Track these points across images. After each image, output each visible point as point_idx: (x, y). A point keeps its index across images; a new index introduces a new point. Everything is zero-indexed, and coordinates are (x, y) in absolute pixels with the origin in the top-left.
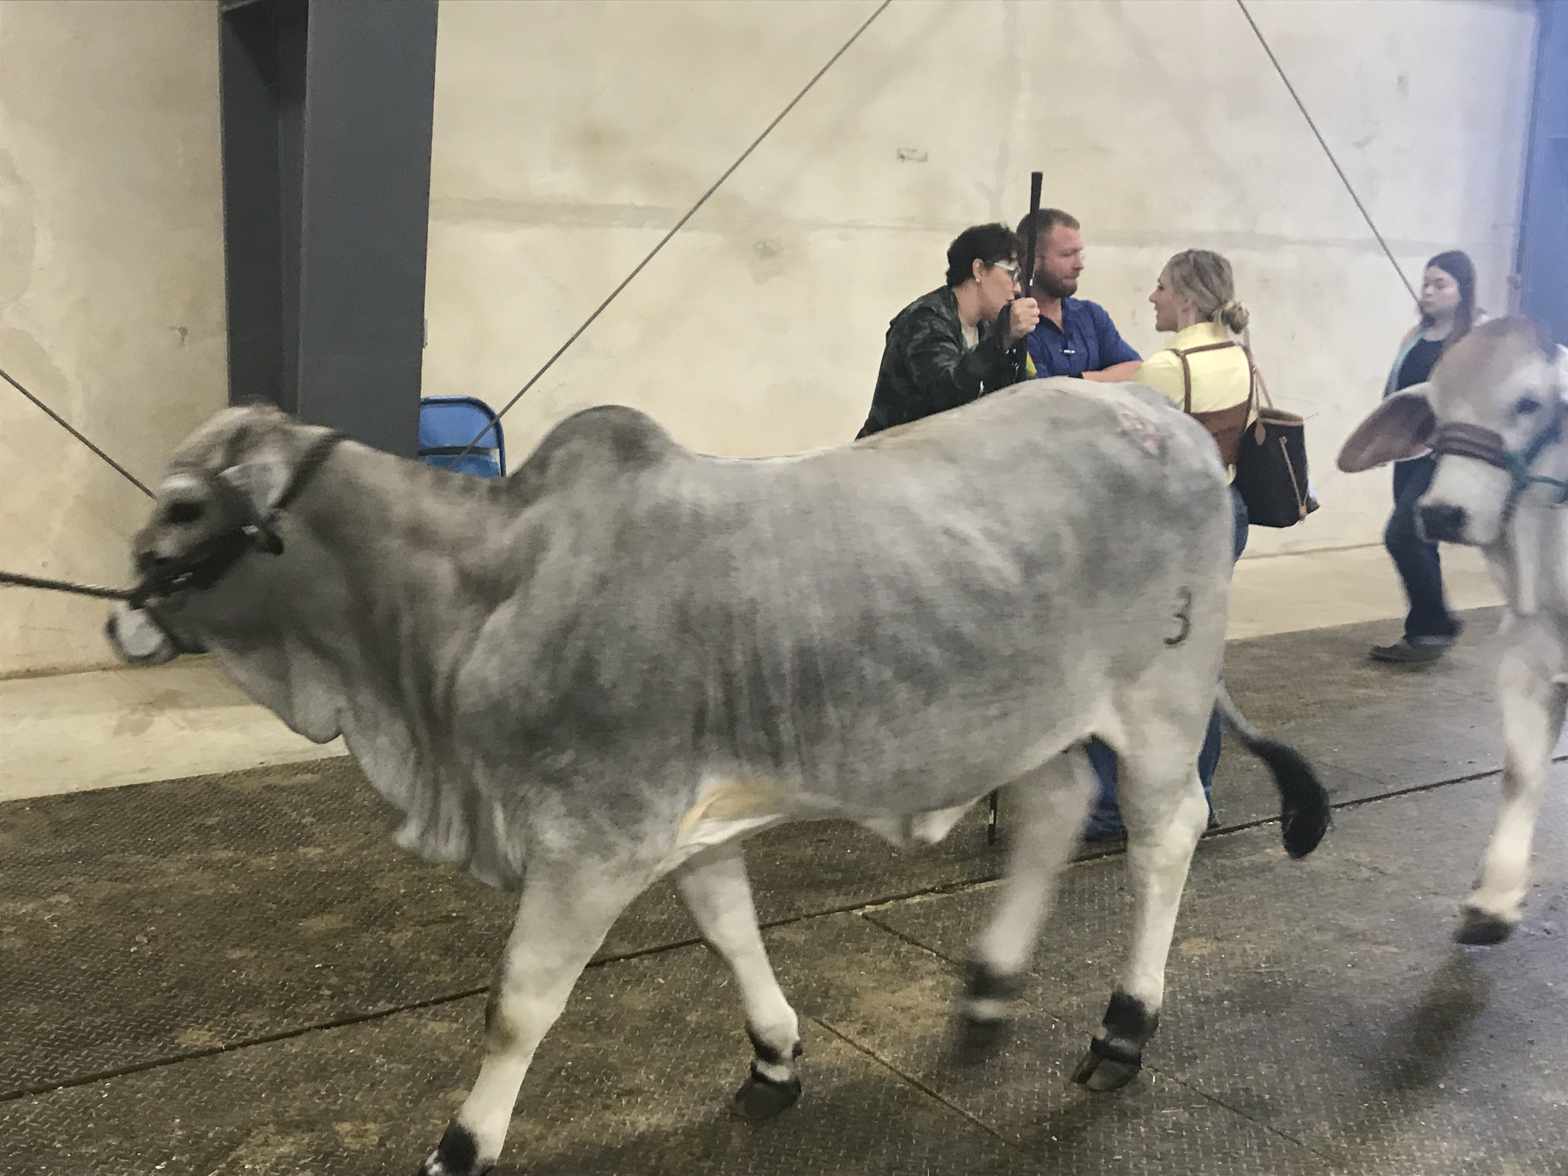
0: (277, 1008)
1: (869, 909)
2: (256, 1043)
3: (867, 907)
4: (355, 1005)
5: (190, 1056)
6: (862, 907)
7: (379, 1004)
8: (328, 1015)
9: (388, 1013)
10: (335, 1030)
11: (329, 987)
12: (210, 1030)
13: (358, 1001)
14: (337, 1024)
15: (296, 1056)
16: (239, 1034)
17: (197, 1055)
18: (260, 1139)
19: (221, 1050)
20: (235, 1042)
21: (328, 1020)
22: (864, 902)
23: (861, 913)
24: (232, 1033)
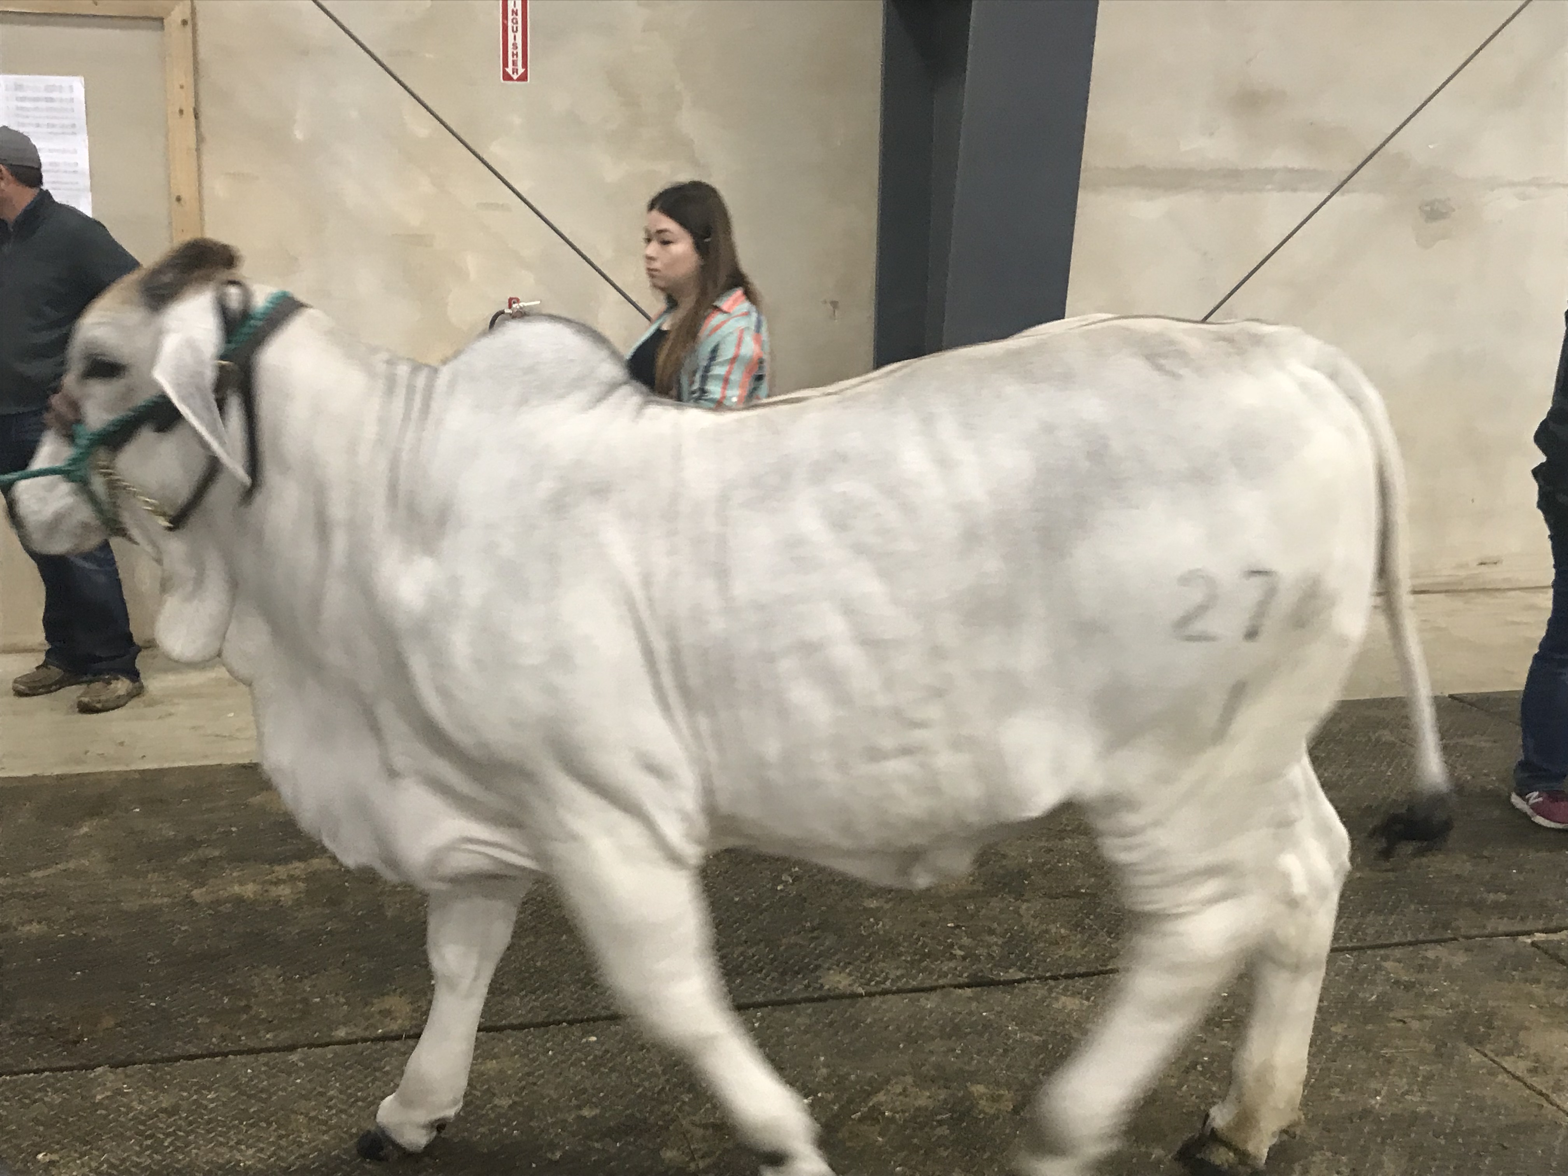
0: (912, 963)
1: (1539, 937)
2: (894, 993)
3: (1537, 935)
4: (986, 969)
5: (833, 998)
6: (1529, 933)
7: (1011, 971)
8: (961, 976)
9: (1019, 981)
10: (968, 992)
11: (961, 948)
12: (850, 974)
13: (990, 966)
14: (969, 986)
15: (931, 1012)
16: (877, 983)
17: (841, 997)
18: (899, 1089)
19: (861, 996)
20: (874, 989)
21: (961, 980)
22: (1533, 928)
23: (1529, 941)
24: (870, 980)
